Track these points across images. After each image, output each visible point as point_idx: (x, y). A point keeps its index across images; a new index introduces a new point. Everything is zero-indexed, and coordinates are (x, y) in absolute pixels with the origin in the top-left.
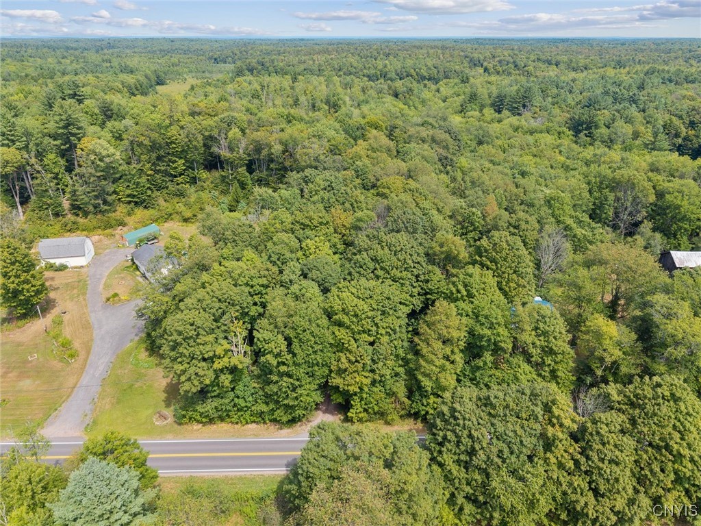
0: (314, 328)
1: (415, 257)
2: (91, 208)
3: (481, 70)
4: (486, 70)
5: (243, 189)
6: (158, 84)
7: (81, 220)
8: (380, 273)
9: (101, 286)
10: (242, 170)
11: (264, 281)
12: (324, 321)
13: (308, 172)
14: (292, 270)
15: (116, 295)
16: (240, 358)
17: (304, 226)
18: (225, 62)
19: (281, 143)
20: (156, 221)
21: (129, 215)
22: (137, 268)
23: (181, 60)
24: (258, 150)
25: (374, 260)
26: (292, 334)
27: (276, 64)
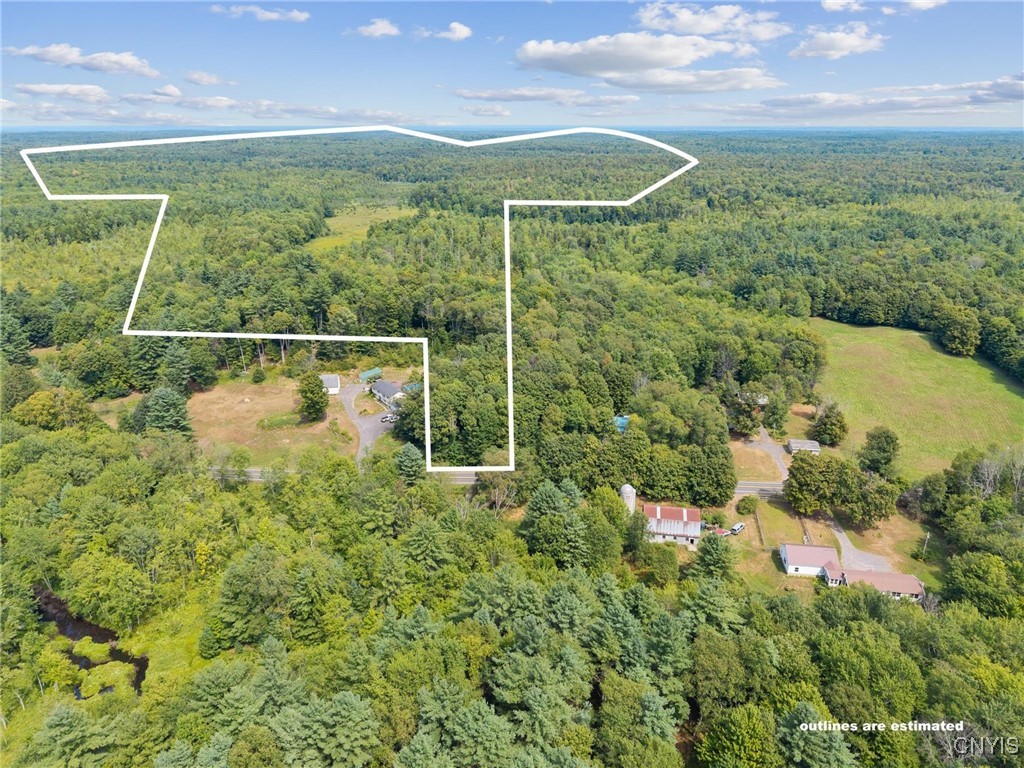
0: (489, 414)
1: (547, 385)
2: (334, 355)
3: (703, 202)
4: (710, 203)
5: (442, 343)
6: (326, 216)
7: (327, 364)
8: (525, 391)
9: (353, 406)
10: (442, 329)
11: (465, 394)
12: (495, 412)
13: (490, 335)
14: (479, 389)
15: (365, 410)
16: (453, 428)
17: (487, 368)
18: (396, 179)
19: (472, 310)
20: (377, 366)
21: (359, 360)
22: (374, 396)
23: (346, 180)
24: (455, 315)
25: (523, 385)
26: (479, 417)
27: (460, 191)
